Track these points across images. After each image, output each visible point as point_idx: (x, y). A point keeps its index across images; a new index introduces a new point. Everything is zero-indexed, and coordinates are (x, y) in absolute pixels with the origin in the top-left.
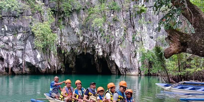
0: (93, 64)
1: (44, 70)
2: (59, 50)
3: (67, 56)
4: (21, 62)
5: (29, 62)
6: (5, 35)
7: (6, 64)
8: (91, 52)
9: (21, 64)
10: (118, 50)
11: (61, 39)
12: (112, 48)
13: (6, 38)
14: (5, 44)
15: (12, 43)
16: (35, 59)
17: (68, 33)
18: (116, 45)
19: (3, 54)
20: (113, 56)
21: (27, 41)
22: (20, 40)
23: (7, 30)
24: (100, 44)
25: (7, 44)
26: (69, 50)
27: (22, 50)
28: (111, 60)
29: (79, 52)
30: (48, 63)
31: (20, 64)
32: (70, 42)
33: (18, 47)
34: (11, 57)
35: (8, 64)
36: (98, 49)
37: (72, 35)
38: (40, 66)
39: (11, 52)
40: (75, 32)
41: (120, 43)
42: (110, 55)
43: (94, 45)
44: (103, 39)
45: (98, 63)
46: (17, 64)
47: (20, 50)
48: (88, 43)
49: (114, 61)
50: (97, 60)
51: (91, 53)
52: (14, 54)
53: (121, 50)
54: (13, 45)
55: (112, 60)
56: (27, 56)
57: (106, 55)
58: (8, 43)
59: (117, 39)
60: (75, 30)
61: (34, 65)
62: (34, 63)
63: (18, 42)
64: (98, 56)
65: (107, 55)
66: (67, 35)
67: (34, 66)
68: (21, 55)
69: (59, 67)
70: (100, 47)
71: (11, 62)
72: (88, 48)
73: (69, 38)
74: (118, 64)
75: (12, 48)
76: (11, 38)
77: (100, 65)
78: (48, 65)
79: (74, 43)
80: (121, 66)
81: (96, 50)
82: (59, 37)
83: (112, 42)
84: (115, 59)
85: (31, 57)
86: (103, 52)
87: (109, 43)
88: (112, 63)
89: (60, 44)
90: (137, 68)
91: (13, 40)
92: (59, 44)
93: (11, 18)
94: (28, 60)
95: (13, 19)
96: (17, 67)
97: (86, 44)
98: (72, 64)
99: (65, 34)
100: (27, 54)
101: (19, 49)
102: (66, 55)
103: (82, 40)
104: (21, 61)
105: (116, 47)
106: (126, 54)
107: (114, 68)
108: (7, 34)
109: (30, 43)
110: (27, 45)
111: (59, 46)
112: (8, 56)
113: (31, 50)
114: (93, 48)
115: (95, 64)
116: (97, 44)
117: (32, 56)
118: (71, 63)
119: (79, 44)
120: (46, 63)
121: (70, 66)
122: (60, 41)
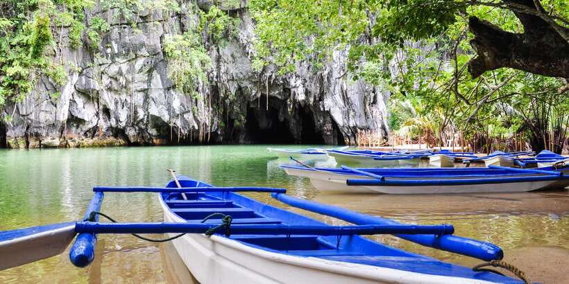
0: (282, 119)
1: (185, 132)
2: (215, 90)
3: (231, 103)
4: (141, 117)
5: (157, 115)
6: (113, 62)
7: (114, 120)
8: (279, 94)
9: (142, 120)
10: (338, 89)
11: (218, 68)
12: (325, 85)
13: (113, 69)
14: (112, 80)
15: (126, 78)
16: (170, 108)
17: (232, 56)
18: (334, 78)
19: (108, 101)
20: (328, 103)
21: (155, 73)
22: (141, 71)
23: (116, 51)
24: (299, 76)
25: (116, 79)
26: (233, 91)
27: (144, 90)
28: (322, 109)
29: (255, 95)
30: (195, 117)
31: (138, 119)
32: (237, 74)
33: (136, 85)
34: (123, 106)
35: (118, 121)
36: (295, 87)
37: (239, 60)
38: (179, 123)
39: (124, 97)
40: (248, 53)
41: (342, 74)
42: (321, 99)
43: (288, 80)
44: (306, 66)
45: (294, 117)
46: (134, 121)
47: (139, 91)
48: (274, 74)
49: (328, 113)
50: (291, 112)
51: (280, 97)
52: (129, 101)
53: (345, 88)
54: (128, 82)
55: (324, 108)
56: (152, 102)
57: (312, 100)
58: (118, 77)
59: (336, 66)
60: (247, 48)
61: (166, 121)
62: (166, 118)
63: (137, 75)
64: (295, 101)
65: (315, 101)
66: (230, 59)
67: (166, 125)
68: (141, 102)
69: (214, 126)
70: (299, 82)
71: (123, 115)
72: (273, 86)
73: (234, 65)
74: (339, 118)
75: (125, 87)
76: (125, 67)
77: (298, 122)
78: (194, 122)
79: (244, 77)
80: (344, 122)
81: (293, 90)
82: (215, 63)
83: (326, 73)
84: (332, 109)
85: (161, 107)
86: (307, 93)
87: (318, 73)
88: (324, 118)
89: (217, 77)
90: (380, 126)
91: (128, 72)
92: (214, 79)
93: (125, 28)
94: (154, 111)
95: (129, 29)
96: (133, 126)
97: (271, 76)
98: (240, 121)
99: (225, 58)
100: (153, 99)
101: (139, 89)
102: (227, 101)
103: (261, 70)
104: (141, 114)
105: (332, 82)
106: (355, 98)
107: (329, 126)
108: (117, 59)
109: (159, 76)
110: (154, 81)
111: (214, 84)
112: (116, 103)
113: (162, 92)
114: (284, 84)
115: (286, 121)
116: (294, 78)
117: (162, 104)
118: (237, 119)
119: (256, 77)
120: (189, 117)
121: (237, 123)
122: (215, 73)
